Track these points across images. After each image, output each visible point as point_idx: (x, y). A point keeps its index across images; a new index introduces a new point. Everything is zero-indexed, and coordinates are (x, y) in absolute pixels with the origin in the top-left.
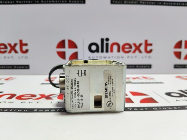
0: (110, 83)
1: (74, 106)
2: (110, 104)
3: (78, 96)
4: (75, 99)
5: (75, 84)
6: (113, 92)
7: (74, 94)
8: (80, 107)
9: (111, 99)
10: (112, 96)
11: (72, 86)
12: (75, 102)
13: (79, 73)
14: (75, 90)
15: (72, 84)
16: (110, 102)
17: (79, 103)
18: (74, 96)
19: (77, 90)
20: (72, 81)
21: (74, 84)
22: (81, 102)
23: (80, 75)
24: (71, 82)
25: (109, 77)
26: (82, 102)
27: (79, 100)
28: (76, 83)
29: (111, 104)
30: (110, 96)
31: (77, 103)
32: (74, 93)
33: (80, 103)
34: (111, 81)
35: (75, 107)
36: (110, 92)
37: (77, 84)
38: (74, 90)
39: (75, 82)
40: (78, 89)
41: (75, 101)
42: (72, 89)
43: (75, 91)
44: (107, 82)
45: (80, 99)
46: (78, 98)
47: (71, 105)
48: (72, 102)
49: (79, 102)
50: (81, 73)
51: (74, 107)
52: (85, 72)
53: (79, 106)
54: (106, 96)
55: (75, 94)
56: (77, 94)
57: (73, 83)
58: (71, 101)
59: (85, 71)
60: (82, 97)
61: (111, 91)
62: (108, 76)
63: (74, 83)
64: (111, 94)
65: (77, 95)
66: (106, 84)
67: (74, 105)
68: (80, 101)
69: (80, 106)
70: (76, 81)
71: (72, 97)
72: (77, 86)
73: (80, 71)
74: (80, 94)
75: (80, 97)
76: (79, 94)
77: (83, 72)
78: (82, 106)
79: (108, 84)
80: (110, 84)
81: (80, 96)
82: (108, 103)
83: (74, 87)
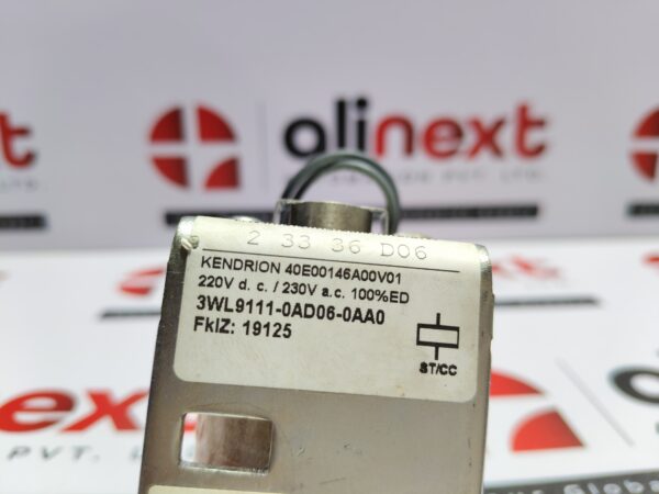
1: (216, 273)
3: (286, 310)
4: (269, 286)
5: (365, 295)
7: (300, 279)
8: (205, 313)
11: (356, 274)
12: (243, 285)
13: (438, 326)
14: (325, 292)
15: (369, 276)
17: (232, 305)
18: (284, 277)
19: (327, 302)
20: (388, 277)
21: (367, 285)
22: (238, 319)
23: (426, 335)
24: (383, 270)
26: (240, 329)
27: (256, 309)
28: (376, 305)
31: (233, 294)
32: (310, 280)
33: (233, 316)
35: (214, 282)
37: (365, 306)
38: (332, 283)
39: (382, 297)
40: (330, 313)
41: (252, 285)
42: (339, 275)
43: (319, 292)
45: (264, 318)
46: (270, 305)
47: (229, 257)
48: (249, 264)
49: (240, 308)
50: (437, 346)
51: (209, 271)
52: (440, 367)
53: (217, 304)
55: (297, 289)
56: (303, 300)
57: (377, 285)
58: (254, 258)
59: (451, 370)
60: (273, 330)
63: (377, 292)
65: (293, 299)
67: (225, 272)
68: (245, 316)
69: (213, 315)
70: (387, 307)
71: (283, 269)
72: (354, 304)
73: (450, 337)
74: (295, 322)
75: (279, 318)
76: (297, 312)
77: (446, 356)
78: (209, 326)
81: (284, 321)
83: (347, 286)
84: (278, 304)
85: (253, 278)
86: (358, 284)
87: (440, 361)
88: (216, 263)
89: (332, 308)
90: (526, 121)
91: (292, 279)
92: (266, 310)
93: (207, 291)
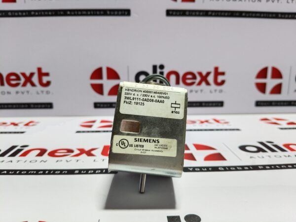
0: (158, 147)
1: (128, 92)
2: (123, 144)
3: (143, 100)
4: (140, 95)
5: (160, 97)
6: (142, 151)
7: (146, 94)
8: (126, 100)
9: (132, 146)
10: (137, 148)
11: (158, 93)
12: (134, 95)
13: (175, 104)
14: (151, 96)
15: (161, 93)
16: (126, 145)
17: (132, 98)
18: (143, 93)
19: (152, 98)
20: (165, 93)
21: (161, 95)
22: (133, 101)
23: (173, 105)
24: (164, 92)
25: (166, 147)
26: (133, 104)
27: (137, 99)
28: (162, 99)
29: (123, 146)
30: (137, 146)
31: (132, 96)
32: (148, 94)
33: (132, 101)
34: (160, 149)
35: (128, 94)
36: (143, 146)
37: (160, 99)
38: (153, 94)
39: (164, 97)
41: (136, 94)
43: (150, 96)
44: (159, 142)
45: (138, 101)
47: (131, 89)
48: (135, 90)
49: (133, 99)
50: (175, 108)
51: (127, 92)
53: (128, 98)
54: (137, 139)
55: (145, 95)
56: (147, 98)
57: (163, 95)
59: (178, 113)
60: (140, 104)
61: (144, 148)
62: (169, 145)
64: (139, 148)
65: (145, 98)
66: (156, 142)
67: (130, 92)
68: (134, 101)
69: (128, 100)
70: (165, 100)
71: (142, 91)
72: (158, 99)
73: (178, 106)
74: (145, 102)
75: (141, 101)
76: (146, 100)
77: (177, 110)
78: (127, 103)
79: (156, 144)
80: (155, 148)
81: (143, 102)
82: (125, 141)
83: (156, 95)
84: (141, 99)
85: (136, 93)
86: (159, 95)
87: (176, 111)
88: (128, 90)
89: (153, 100)
90: (217, 73)
91: (144, 93)
92: (139, 100)
93: (126, 96)
